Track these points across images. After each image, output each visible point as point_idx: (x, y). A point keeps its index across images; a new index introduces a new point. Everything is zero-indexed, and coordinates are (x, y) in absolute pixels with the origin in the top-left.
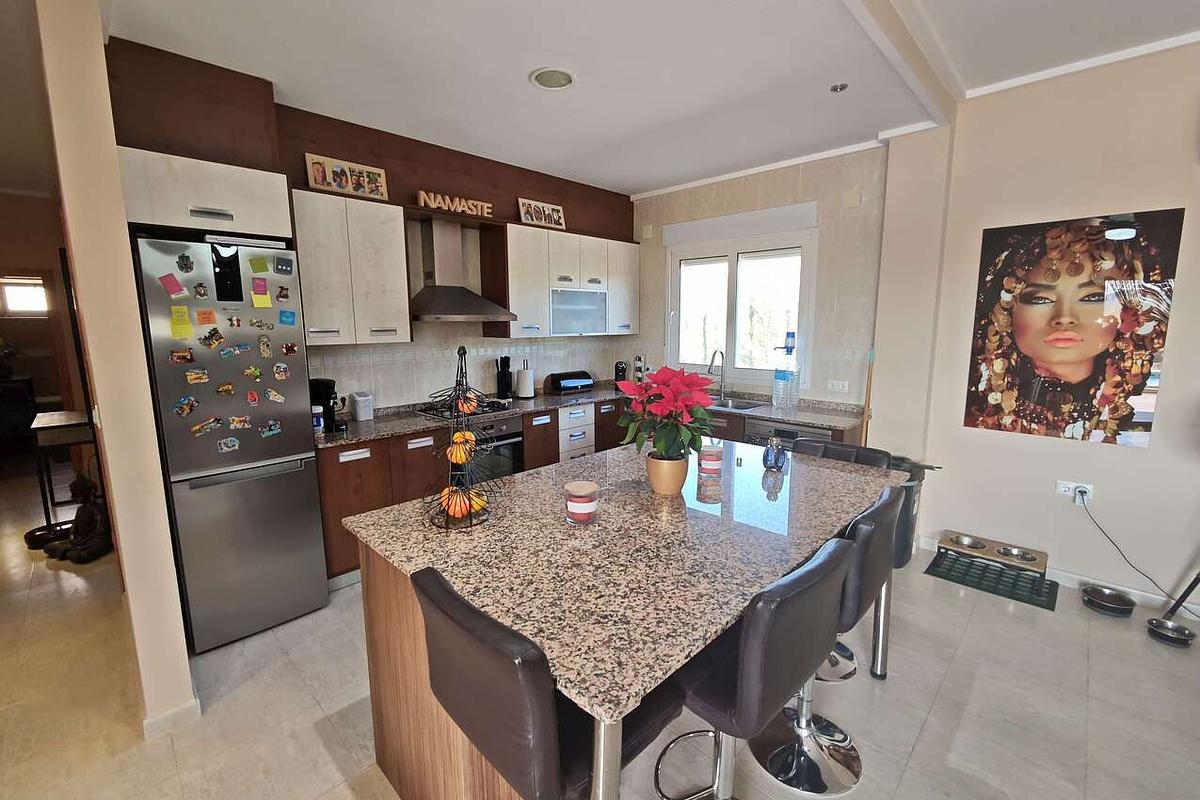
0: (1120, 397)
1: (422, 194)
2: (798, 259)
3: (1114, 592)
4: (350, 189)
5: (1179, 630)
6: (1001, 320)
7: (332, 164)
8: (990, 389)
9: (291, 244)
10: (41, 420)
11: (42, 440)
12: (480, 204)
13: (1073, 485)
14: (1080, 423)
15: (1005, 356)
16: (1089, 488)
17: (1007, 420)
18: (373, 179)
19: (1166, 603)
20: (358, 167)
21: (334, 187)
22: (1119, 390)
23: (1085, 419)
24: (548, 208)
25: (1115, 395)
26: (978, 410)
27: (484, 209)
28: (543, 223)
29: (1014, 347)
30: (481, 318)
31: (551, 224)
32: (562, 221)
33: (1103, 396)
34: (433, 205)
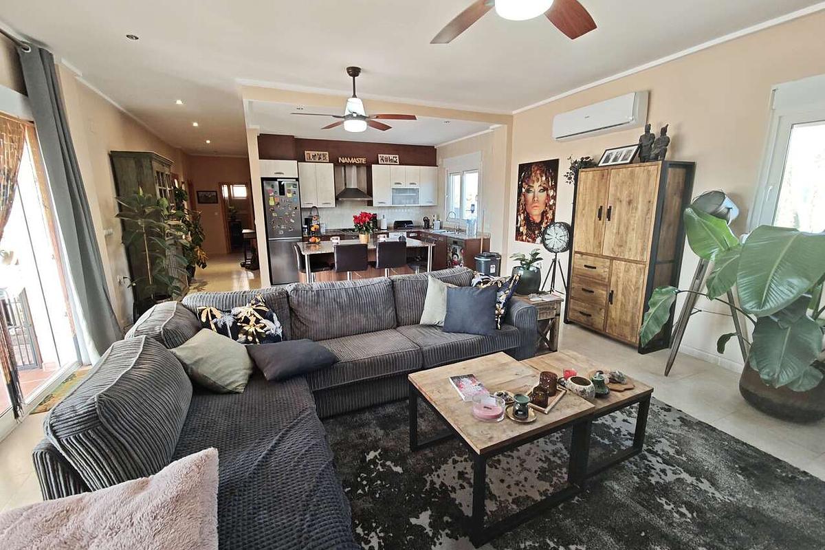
1: (340, 159)
2: (477, 174)
4: (317, 160)
6: (523, 198)
7: (312, 153)
8: (520, 226)
9: (297, 179)
10: (244, 231)
11: (245, 236)
12: (361, 159)
15: (523, 213)
17: (524, 237)
18: (324, 156)
20: (320, 153)
21: (313, 160)
24: (391, 157)
26: (519, 234)
27: (363, 160)
28: (388, 163)
29: (525, 209)
30: (366, 199)
31: (393, 163)
32: (398, 161)
34: (343, 162)
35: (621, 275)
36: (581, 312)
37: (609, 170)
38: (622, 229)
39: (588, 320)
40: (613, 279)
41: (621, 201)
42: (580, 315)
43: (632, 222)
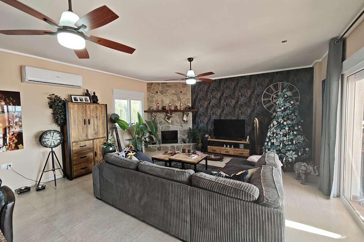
0: (14, 138)
3: (24, 188)
5: (42, 186)
13: (6, 164)
14: (5, 147)
16: (11, 164)
19: (36, 183)
22: (13, 136)
23: (5, 145)
25: (12, 137)
33: (9, 138)
35: (98, 144)
36: (81, 169)
37: (86, 105)
38: (96, 127)
39: (86, 170)
40: (95, 147)
41: (93, 117)
42: (82, 170)
43: (99, 124)
